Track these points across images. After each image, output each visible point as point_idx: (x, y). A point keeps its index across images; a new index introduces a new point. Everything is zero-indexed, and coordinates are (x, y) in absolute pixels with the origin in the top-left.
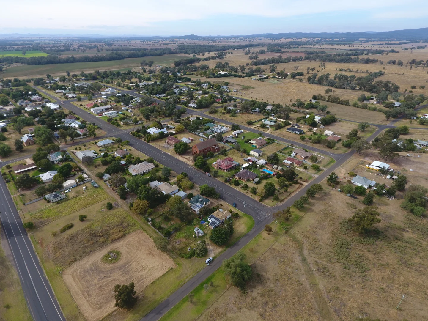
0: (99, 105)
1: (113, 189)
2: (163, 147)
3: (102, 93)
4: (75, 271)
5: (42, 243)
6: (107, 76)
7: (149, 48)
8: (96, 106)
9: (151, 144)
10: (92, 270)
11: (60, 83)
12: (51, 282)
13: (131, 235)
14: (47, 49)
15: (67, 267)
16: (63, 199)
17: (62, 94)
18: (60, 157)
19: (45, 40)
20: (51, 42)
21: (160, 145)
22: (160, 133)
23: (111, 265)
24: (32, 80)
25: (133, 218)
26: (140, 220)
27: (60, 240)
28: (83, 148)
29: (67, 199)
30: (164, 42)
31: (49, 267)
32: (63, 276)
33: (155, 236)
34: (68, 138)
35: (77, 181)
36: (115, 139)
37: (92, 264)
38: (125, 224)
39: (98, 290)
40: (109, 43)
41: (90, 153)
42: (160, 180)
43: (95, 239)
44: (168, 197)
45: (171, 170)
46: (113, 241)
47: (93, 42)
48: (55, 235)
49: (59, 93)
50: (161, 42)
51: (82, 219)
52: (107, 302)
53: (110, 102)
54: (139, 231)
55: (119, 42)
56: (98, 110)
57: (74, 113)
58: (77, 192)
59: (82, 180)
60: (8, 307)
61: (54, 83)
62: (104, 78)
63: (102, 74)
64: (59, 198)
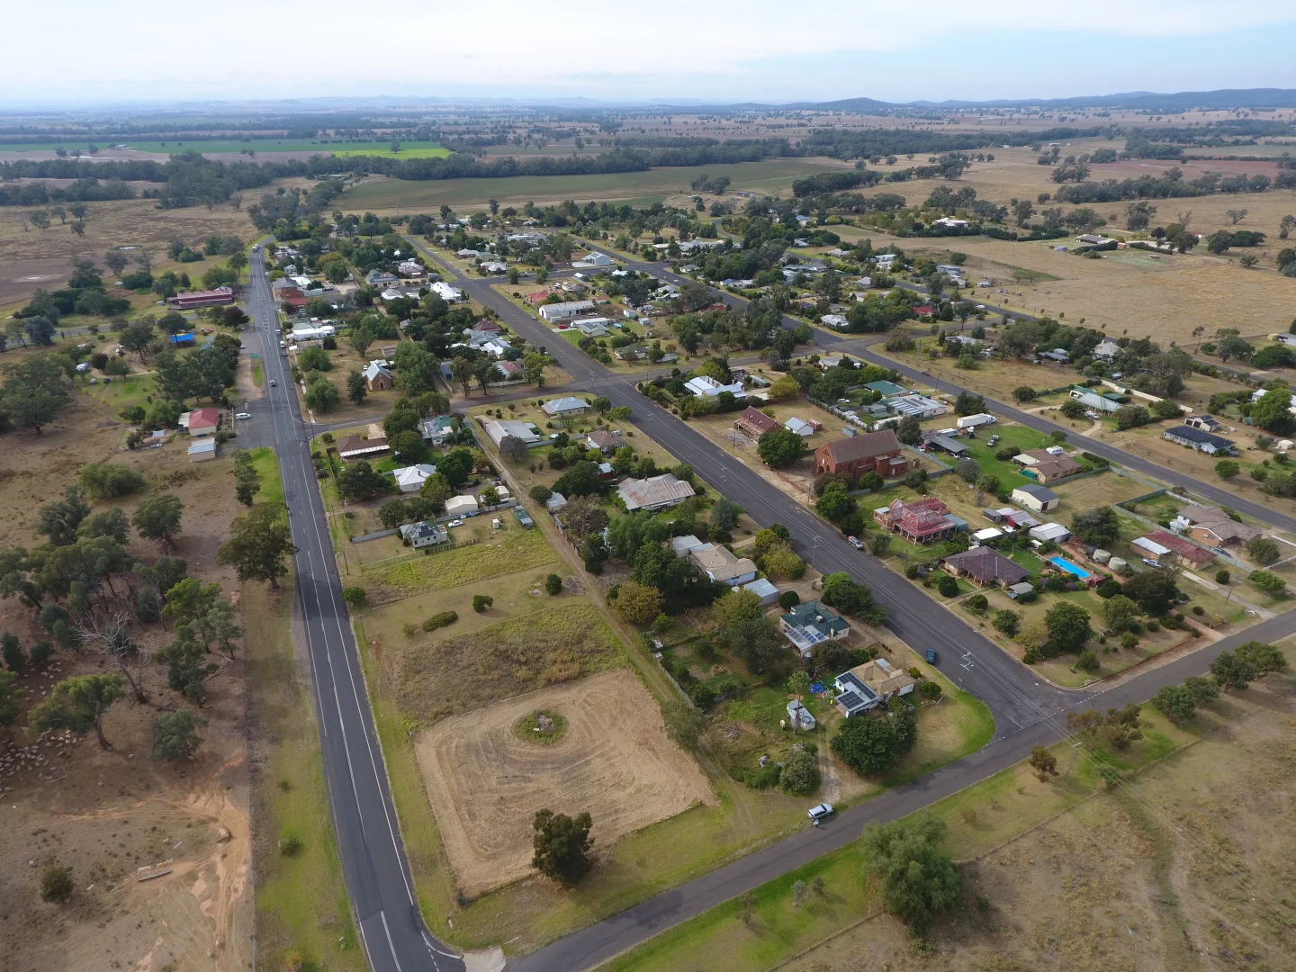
0: (563, 298)
1: (570, 540)
2: (725, 438)
3: (575, 265)
4: (444, 742)
5: (378, 648)
6: (591, 219)
7: (722, 139)
8: (554, 299)
9: (692, 424)
10: (488, 751)
11: (471, 232)
12: (385, 752)
13: (601, 679)
14: (451, 138)
15: (428, 725)
16: (442, 543)
17: (473, 261)
18: (447, 430)
19: (448, 113)
20: (462, 120)
21: (720, 432)
22: (722, 395)
23: (538, 750)
24: (406, 218)
25: (612, 631)
26: (630, 642)
27: (422, 650)
28: (506, 412)
29: (449, 545)
30: (771, 121)
31: (386, 713)
32: (416, 744)
33: (667, 696)
34: (474, 382)
35: (482, 500)
36: (592, 398)
37: (490, 734)
38: (589, 644)
39: (494, 808)
40: (609, 121)
41: (523, 431)
42: (703, 537)
43: (505, 667)
44: (720, 589)
45: (741, 512)
46: (551, 683)
47: (570, 119)
48: (410, 633)
49: (465, 257)
50: (759, 121)
51: (482, 605)
52: (514, 848)
53: (594, 293)
54: (624, 672)
55: (638, 120)
56: (558, 313)
57: (497, 316)
58: (477, 532)
59: (493, 499)
60: (285, 787)
61: (457, 230)
62: (584, 222)
63: (582, 212)
64: (432, 538)
